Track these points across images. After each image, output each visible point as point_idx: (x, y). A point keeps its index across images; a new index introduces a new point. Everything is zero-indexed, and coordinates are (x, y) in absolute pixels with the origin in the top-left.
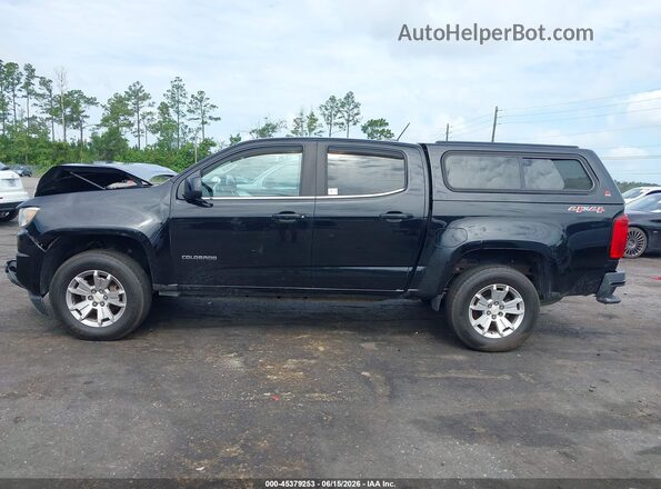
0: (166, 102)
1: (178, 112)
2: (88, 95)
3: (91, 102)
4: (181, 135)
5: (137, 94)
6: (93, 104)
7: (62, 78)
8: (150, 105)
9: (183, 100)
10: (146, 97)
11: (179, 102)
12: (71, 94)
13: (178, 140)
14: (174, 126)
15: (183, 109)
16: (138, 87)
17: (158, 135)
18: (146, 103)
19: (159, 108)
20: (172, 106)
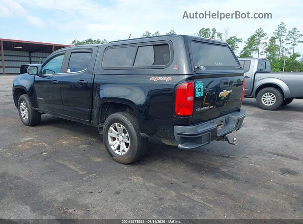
0: (274, 36)
1: (280, 41)
2: (238, 38)
3: (239, 41)
4: (281, 52)
5: (260, 34)
6: (240, 41)
7: (227, 31)
8: (265, 39)
9: (284, 34)
10: (264, 35)
11: (281, 35)
12: (231, 38)
13: (279, 55)
14: (277, 48)
15: (283, 38)
16: (260, 30)
17: (268, 53)
18: (264, 38)
19: (270, 40)
20: (277, 38)
